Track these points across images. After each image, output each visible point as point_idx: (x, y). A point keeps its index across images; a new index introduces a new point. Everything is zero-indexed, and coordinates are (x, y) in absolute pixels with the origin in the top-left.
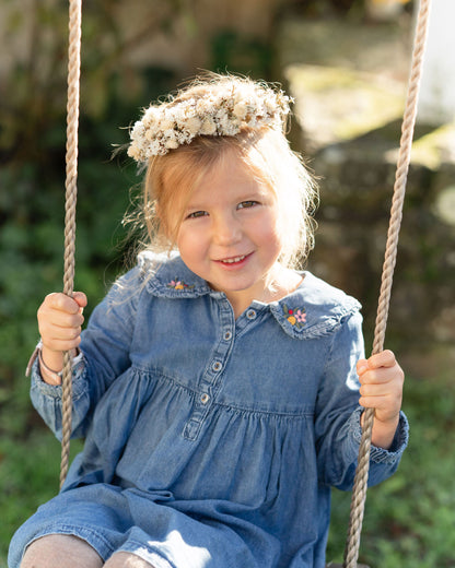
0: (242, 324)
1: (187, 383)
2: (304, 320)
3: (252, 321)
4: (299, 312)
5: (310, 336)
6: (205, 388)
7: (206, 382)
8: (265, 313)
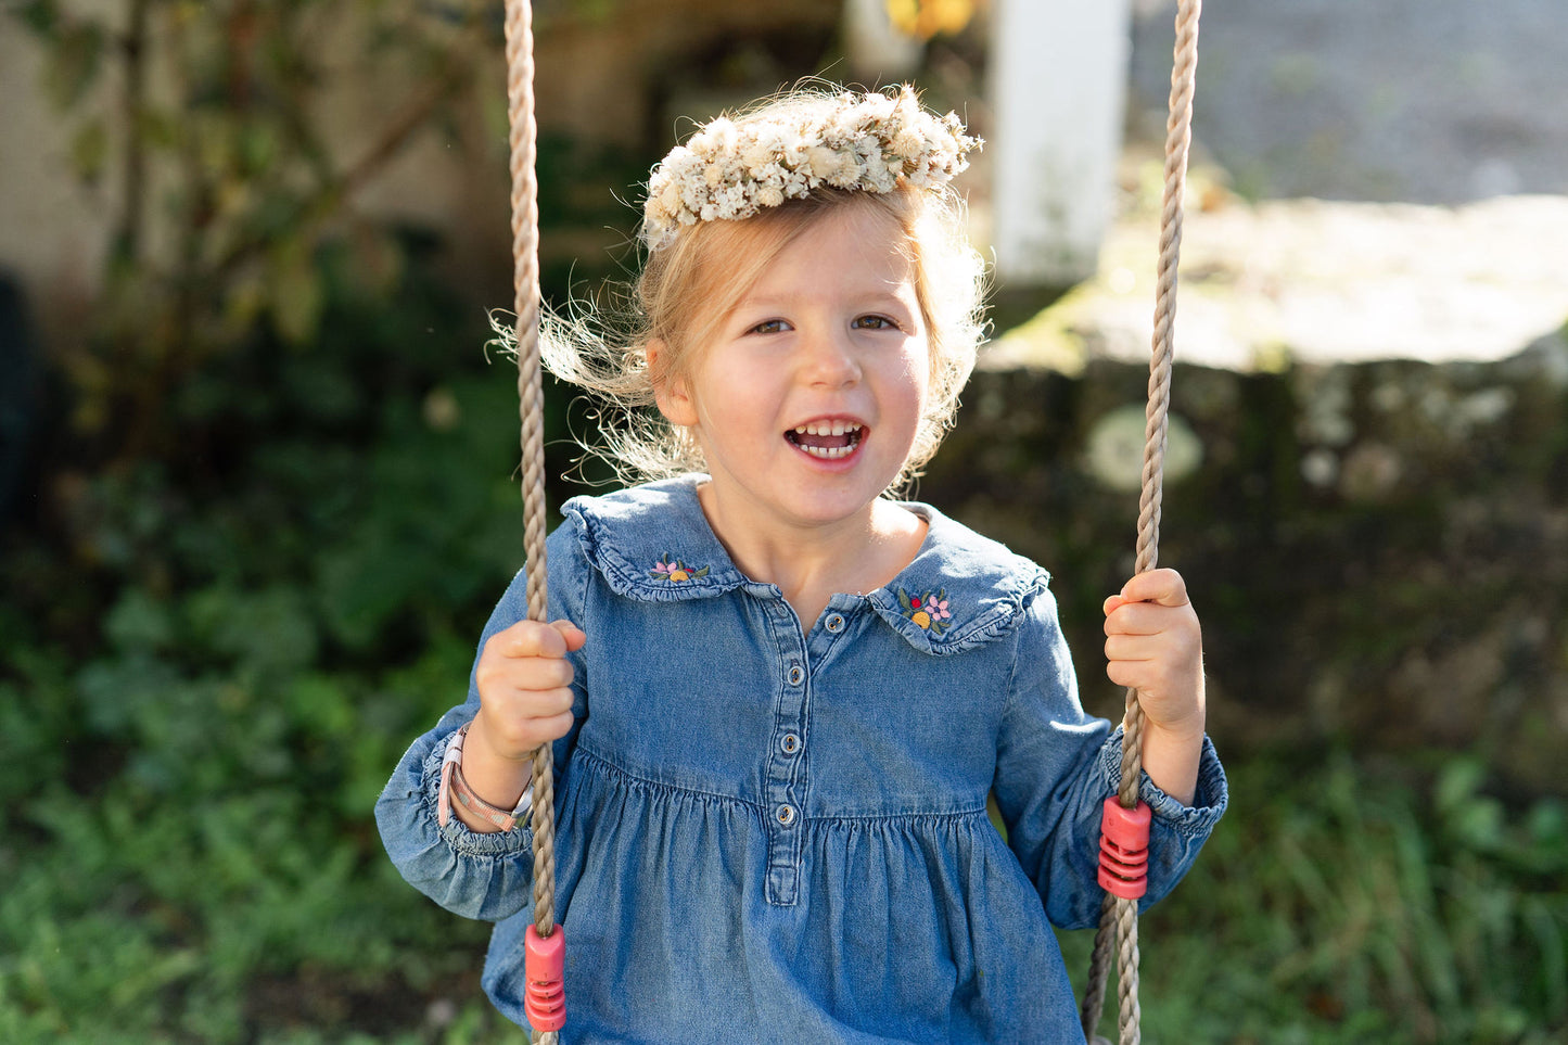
0: (820, 645)
1: (736, 790)
2: (946, 614)
3: (838, 635)
4: (933, 600)
5: (965, 644)
6: (780, 793)
7: (777, 781)
8: (861, 613)
